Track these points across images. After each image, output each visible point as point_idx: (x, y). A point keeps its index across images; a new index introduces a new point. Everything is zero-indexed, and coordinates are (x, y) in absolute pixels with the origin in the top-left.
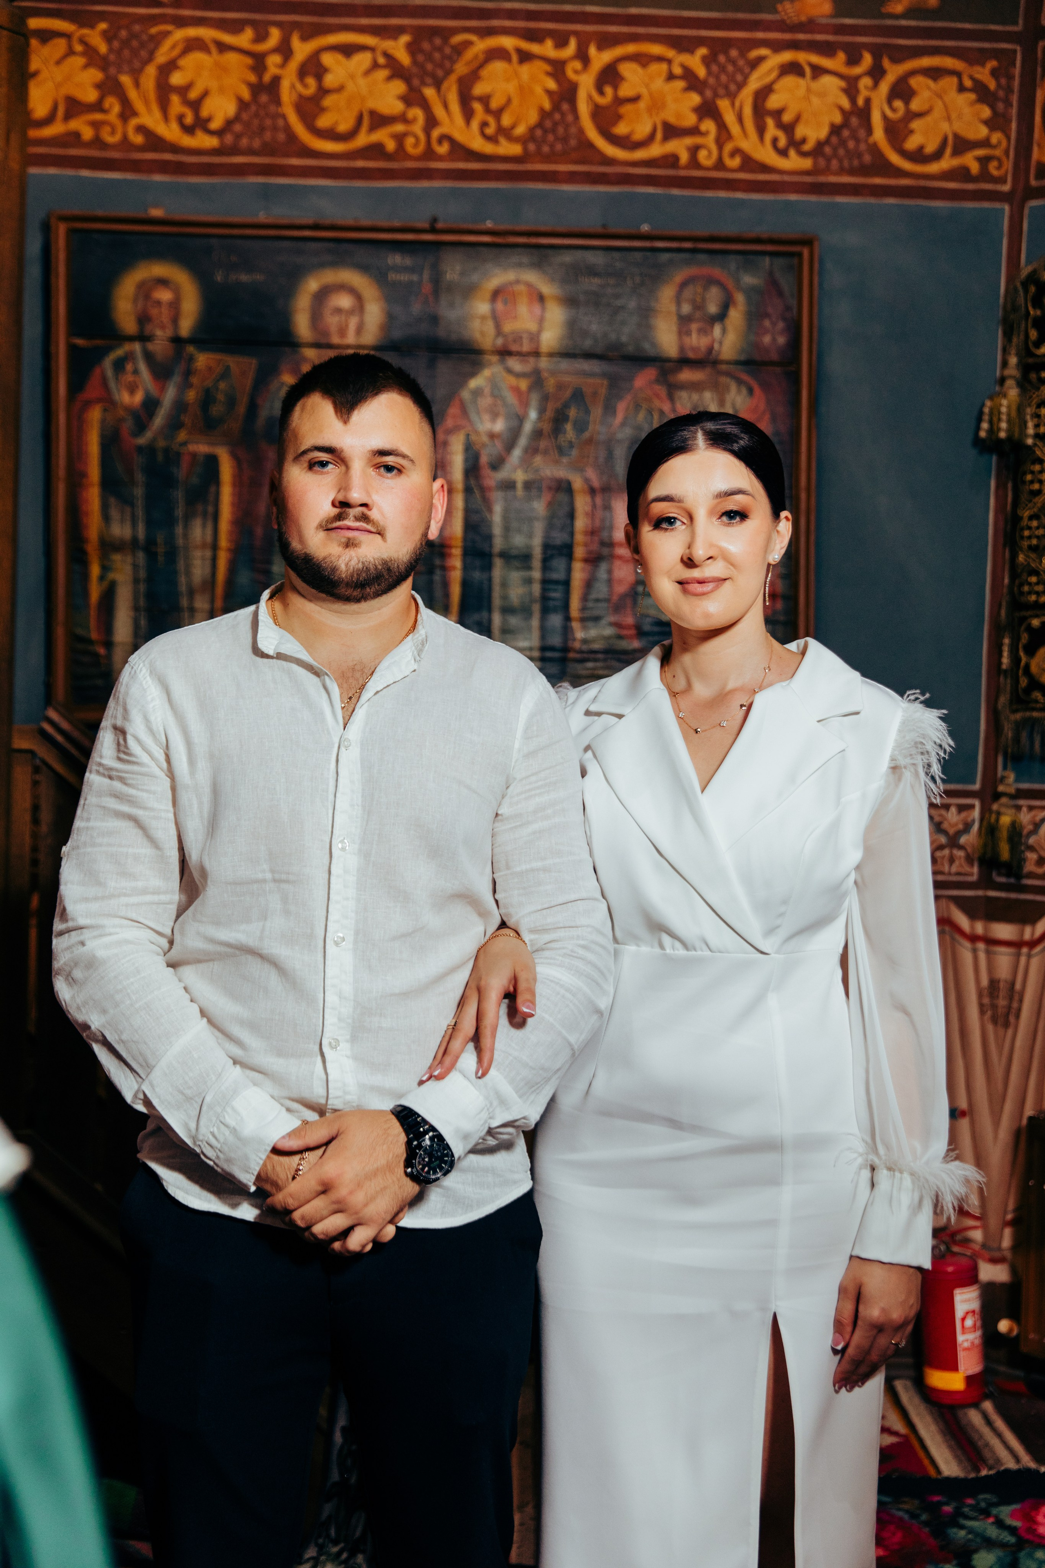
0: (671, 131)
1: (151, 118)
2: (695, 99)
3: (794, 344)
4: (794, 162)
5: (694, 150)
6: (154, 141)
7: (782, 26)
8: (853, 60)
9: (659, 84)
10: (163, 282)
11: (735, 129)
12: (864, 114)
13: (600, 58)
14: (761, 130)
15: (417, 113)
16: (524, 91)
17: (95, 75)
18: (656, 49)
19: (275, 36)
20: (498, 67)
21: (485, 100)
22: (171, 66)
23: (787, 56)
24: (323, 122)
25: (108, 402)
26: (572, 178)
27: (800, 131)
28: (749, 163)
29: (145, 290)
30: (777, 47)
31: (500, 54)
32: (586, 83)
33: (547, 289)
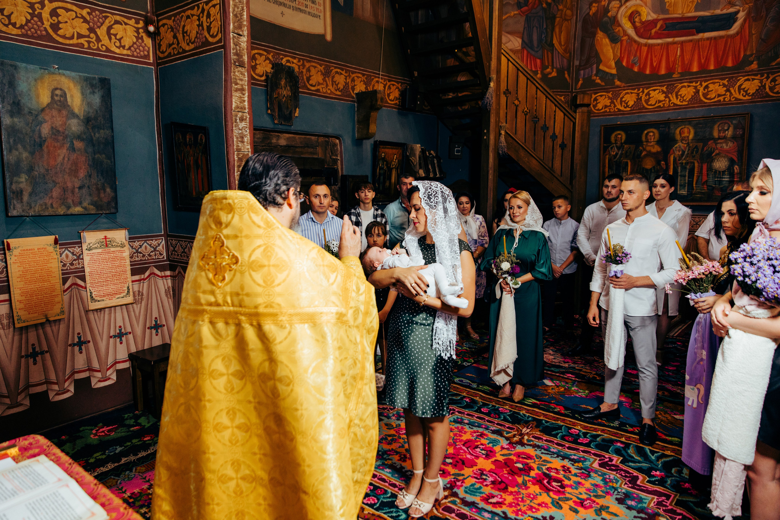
0: (719, 96)
1: (619, 107)
2: (725, 89)
3: (744, 133)
4: (747, 98)
5: (724, 98)
6: (619, 110)
7: (746, 72)
8: (762, 76)
9: (717, 87)
10: (619, 134)
11: (734, 93)
12: (764, 86)
13: (704, 84)
14: (740, 93)
15: (667, 99)
16: (688, 93)
17: (610, 101)
18: (717, 81)
19: (641, 89)
20: (684, 89)
21: (681, 95)
22: (623, 97)
23: (746, 78)
24: (649, 103)
25: (610, 154)
26: (698, 107)
27: (748, 92)
28: (737, 99)
29: (616, 136)
30: (744, 76)
31: (684, 86)
32: (701, 89)
33: (690, 128)
